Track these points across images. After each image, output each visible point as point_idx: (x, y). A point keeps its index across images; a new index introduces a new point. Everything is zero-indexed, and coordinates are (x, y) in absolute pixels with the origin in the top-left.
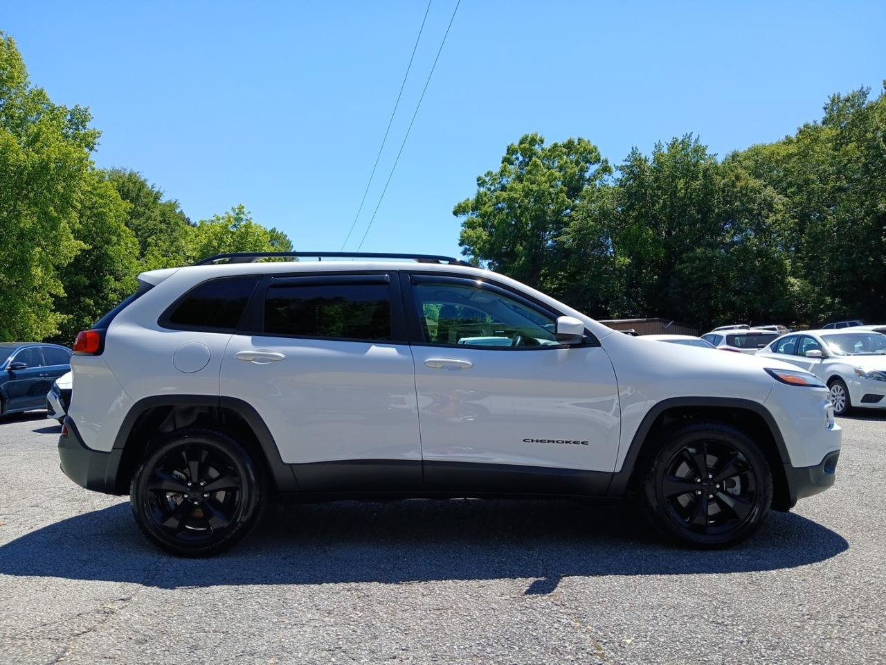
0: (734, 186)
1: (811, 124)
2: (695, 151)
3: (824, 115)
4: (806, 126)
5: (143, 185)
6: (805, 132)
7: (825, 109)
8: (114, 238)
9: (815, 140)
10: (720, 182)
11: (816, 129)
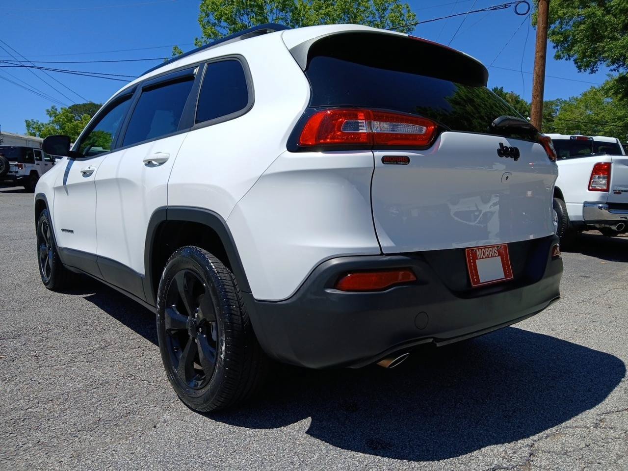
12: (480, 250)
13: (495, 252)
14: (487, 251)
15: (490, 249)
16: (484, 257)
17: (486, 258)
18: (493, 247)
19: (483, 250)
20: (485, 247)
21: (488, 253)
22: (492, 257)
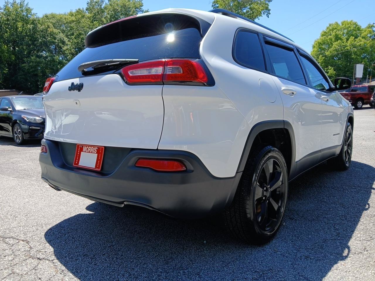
0: (47, 30)
1: (82, 9)
2: (27, 10)
3: (87, 6)
4: (79, 9)
6: (79, 12)
7: (88, 4)
9: (83, 17)
10: (40, 27)
11: (83, 11)
12: (86, 147)
13: (95, 151)
14: (90, 149)
15: (92, 148)
16: (87, 151)
17: (88, 152)
18: (94, 146)
19: (88, 147)
20: (89, 146)
21: (90, 150)
22: (92, 153)
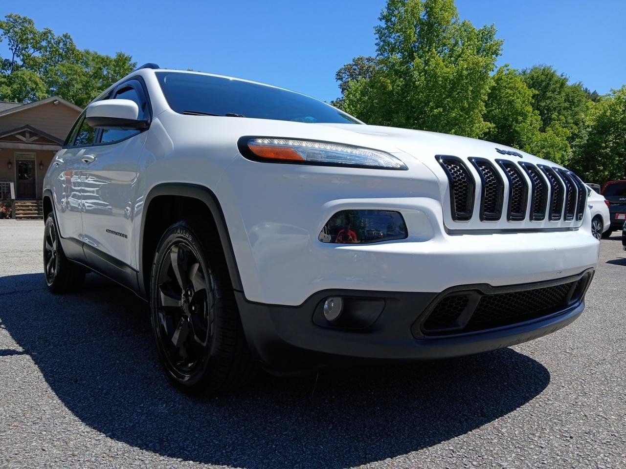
5: (553, 75)
8: (520, 118)
